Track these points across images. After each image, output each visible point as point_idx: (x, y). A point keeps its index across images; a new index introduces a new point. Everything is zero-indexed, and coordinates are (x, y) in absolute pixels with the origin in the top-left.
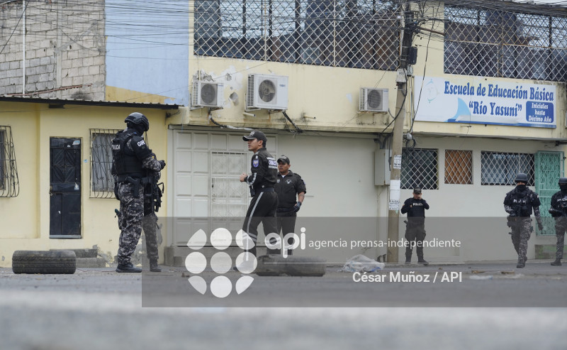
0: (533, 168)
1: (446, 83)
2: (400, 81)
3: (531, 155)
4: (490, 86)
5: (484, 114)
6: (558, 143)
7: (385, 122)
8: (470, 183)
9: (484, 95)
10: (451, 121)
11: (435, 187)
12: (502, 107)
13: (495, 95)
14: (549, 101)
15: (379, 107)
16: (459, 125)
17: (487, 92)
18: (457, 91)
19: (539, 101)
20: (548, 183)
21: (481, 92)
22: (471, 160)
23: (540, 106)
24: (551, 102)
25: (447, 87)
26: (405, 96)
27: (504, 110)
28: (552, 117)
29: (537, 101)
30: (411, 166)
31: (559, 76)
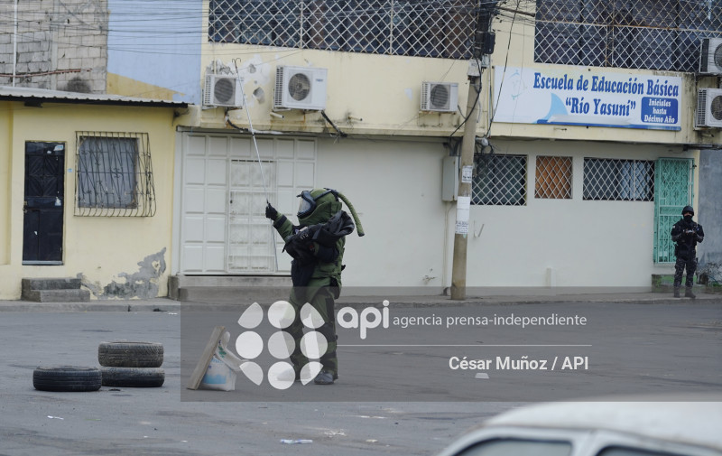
0: (653, 178)
1: (536, 74)
2: (472, 74)
3: (650, 162)
4: (594, 78)
5: (585, 113)
6: (687, 147)
7: (455, 123)
8: (568, 197)
9: (585, 90)
10: (542, 122)
11: (522, 202)
12: (610, 105)
13: (601, 89)
14: (672, 97)
15: (446, 106)
16: (552, 127)
17: (590, 86)
18: (550, 84)
19: (659, 96)
20: (673, 198)
21: (582, 85)
22: (571, 169)
23: (659, 103)
24: (675, 97)
25: (537, 80)
26: (479, 92)
27: (612, 108)
28: (675, 116)
29: (656, 96)
30: (491, 176)
31: (687, 65)
